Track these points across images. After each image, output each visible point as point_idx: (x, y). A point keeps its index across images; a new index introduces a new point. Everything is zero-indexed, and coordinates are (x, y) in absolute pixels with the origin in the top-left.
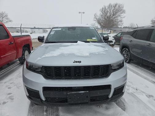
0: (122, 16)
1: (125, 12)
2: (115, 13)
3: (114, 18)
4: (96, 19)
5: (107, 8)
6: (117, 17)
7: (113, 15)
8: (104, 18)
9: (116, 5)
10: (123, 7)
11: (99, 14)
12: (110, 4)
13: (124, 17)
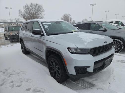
0: (42, 14)
1: (44, 11)
2: (37, 11)
3: (37, 15)
4: (21, 15)
5: (29, 6)
6: (39, 14)
7: (36, 13)
8: (29, 15)
9: (37, 5)
10: (42, 7)
11: (23, 10)
12: (31, 4)
13: (44, 15)
